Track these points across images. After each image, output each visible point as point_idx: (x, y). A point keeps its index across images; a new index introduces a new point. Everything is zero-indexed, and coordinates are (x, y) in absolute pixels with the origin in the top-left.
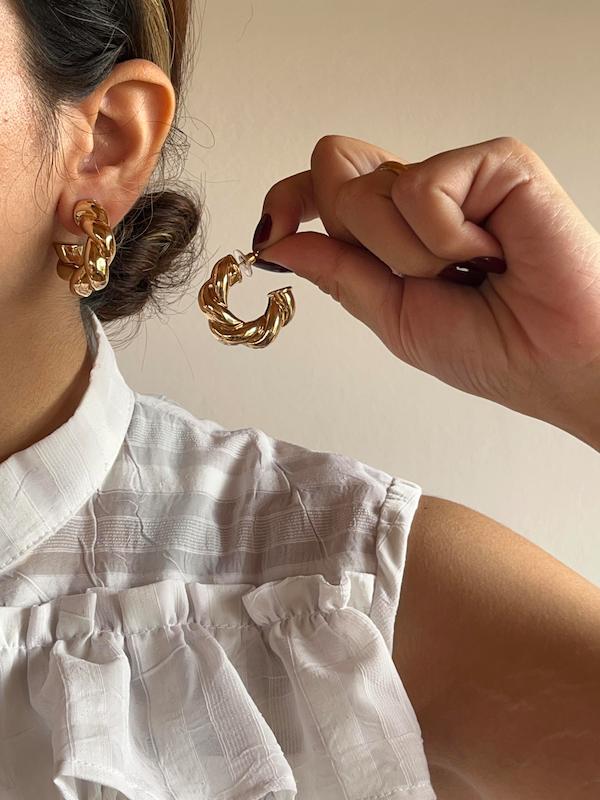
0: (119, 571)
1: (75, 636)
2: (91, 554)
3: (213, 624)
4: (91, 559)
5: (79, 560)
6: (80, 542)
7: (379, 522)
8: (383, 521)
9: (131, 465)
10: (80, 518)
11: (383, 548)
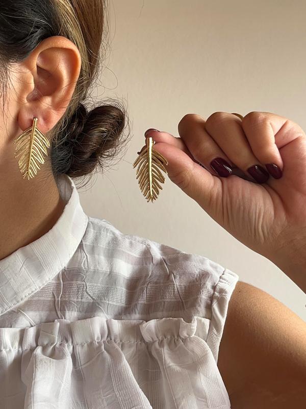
1: (47, 345)
3: (121, 341)
5: (52, 304)
6: (53, 294)
7: (214, 294)
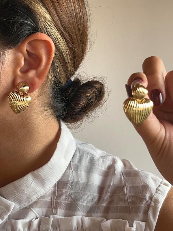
0: (62, 209)
1: (45, 230)
2: (54, 201)
4: (54, 203)
5: (50, 204)
6: (51, 197)
7: (151, 203)
8: (152, 202)
9: (71, 171)
10: (52, 189)
11: (150, 213)
